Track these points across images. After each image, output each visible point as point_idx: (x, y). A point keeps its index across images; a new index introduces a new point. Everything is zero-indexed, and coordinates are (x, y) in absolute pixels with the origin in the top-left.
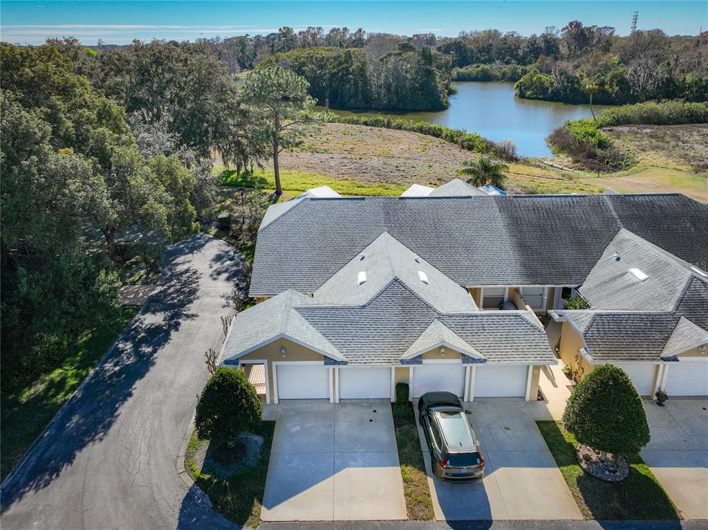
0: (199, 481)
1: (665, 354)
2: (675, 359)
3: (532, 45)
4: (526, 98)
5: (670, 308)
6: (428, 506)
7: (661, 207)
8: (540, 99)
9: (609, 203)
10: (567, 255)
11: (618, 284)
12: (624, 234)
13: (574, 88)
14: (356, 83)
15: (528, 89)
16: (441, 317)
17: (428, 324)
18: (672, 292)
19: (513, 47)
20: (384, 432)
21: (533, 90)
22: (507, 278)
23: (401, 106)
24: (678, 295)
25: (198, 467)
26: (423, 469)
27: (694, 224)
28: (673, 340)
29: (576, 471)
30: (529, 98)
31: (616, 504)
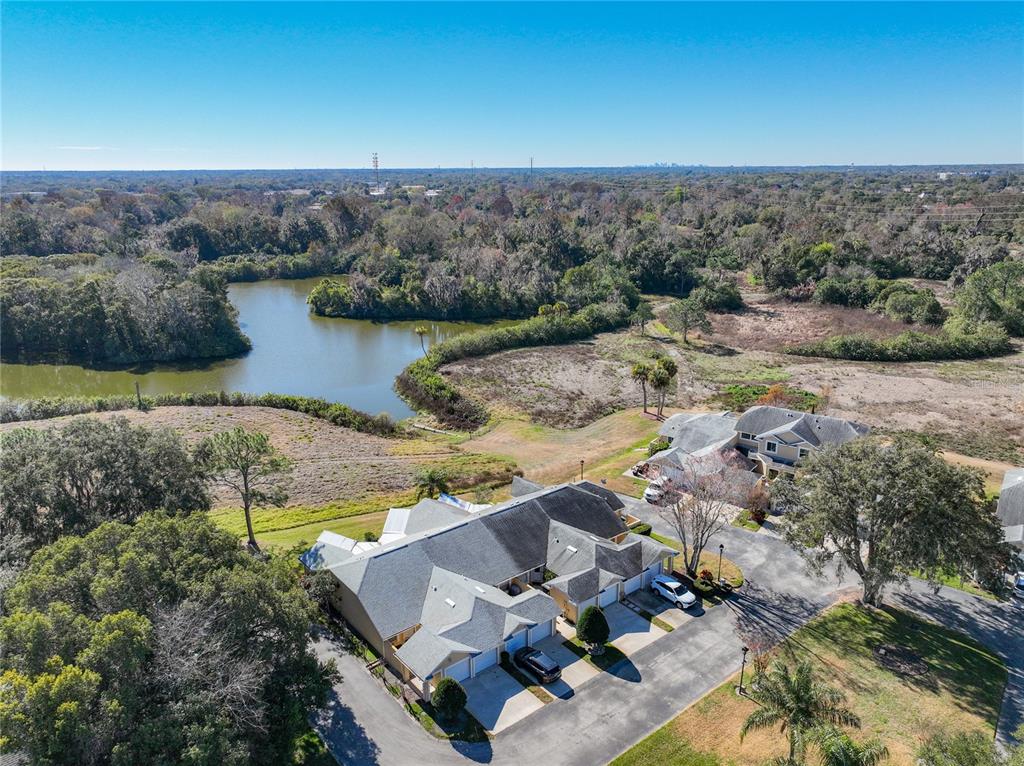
0: (451, 739)
1: (600, 590)
2: (604, 591)
3: (293, 227)
4: (325, 316)
5: (594, 566)
6: (548, 696)
7: (562, 499)
8: (343, 317)
9: (538, 503)
10: (533, 546)
11: (564, 557)
12: (554, 523)
13: (377, 302)
14: (119, 331)
15: (325, 305)
16: (508, 610)
17: (505, 616)
18: (591, 556)
19: (271, 230)
20: (507, 679)
21: (332, 306)
22: (512, 572)
23: (194, 354)
24: (594, 557)
25: (444, 734)
26: (536, 685)
27: (580, 505)
28: (600, 581)
29: (588, 657)
30: (330, 316)
31: (607, 662)
